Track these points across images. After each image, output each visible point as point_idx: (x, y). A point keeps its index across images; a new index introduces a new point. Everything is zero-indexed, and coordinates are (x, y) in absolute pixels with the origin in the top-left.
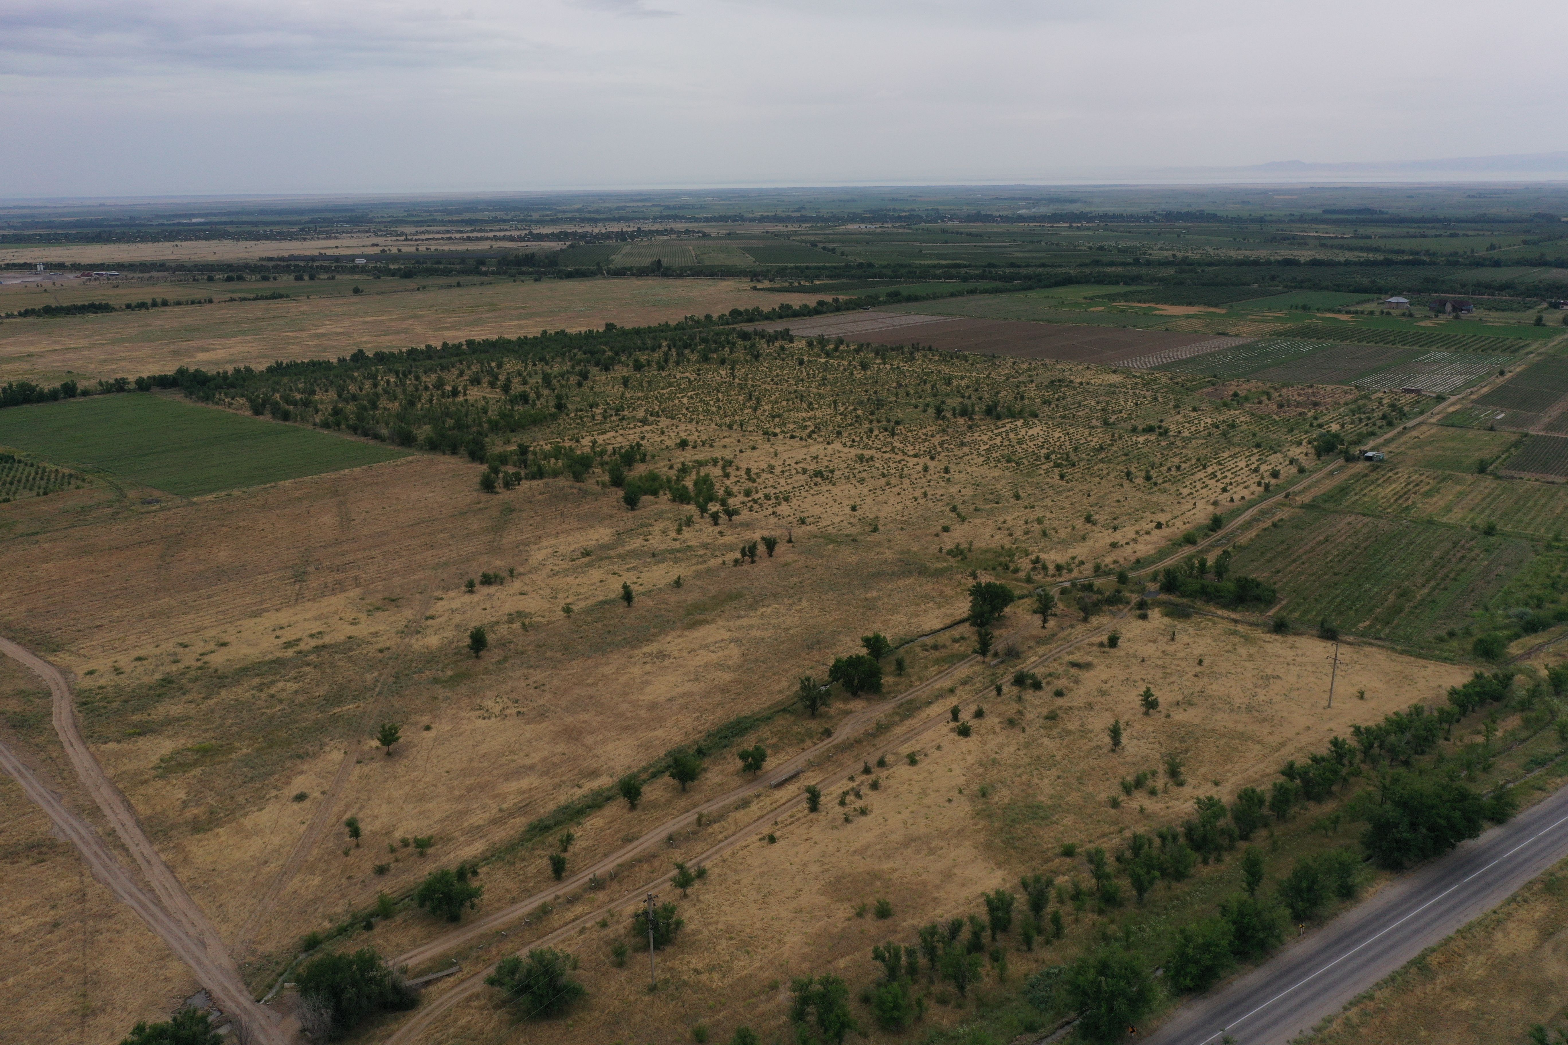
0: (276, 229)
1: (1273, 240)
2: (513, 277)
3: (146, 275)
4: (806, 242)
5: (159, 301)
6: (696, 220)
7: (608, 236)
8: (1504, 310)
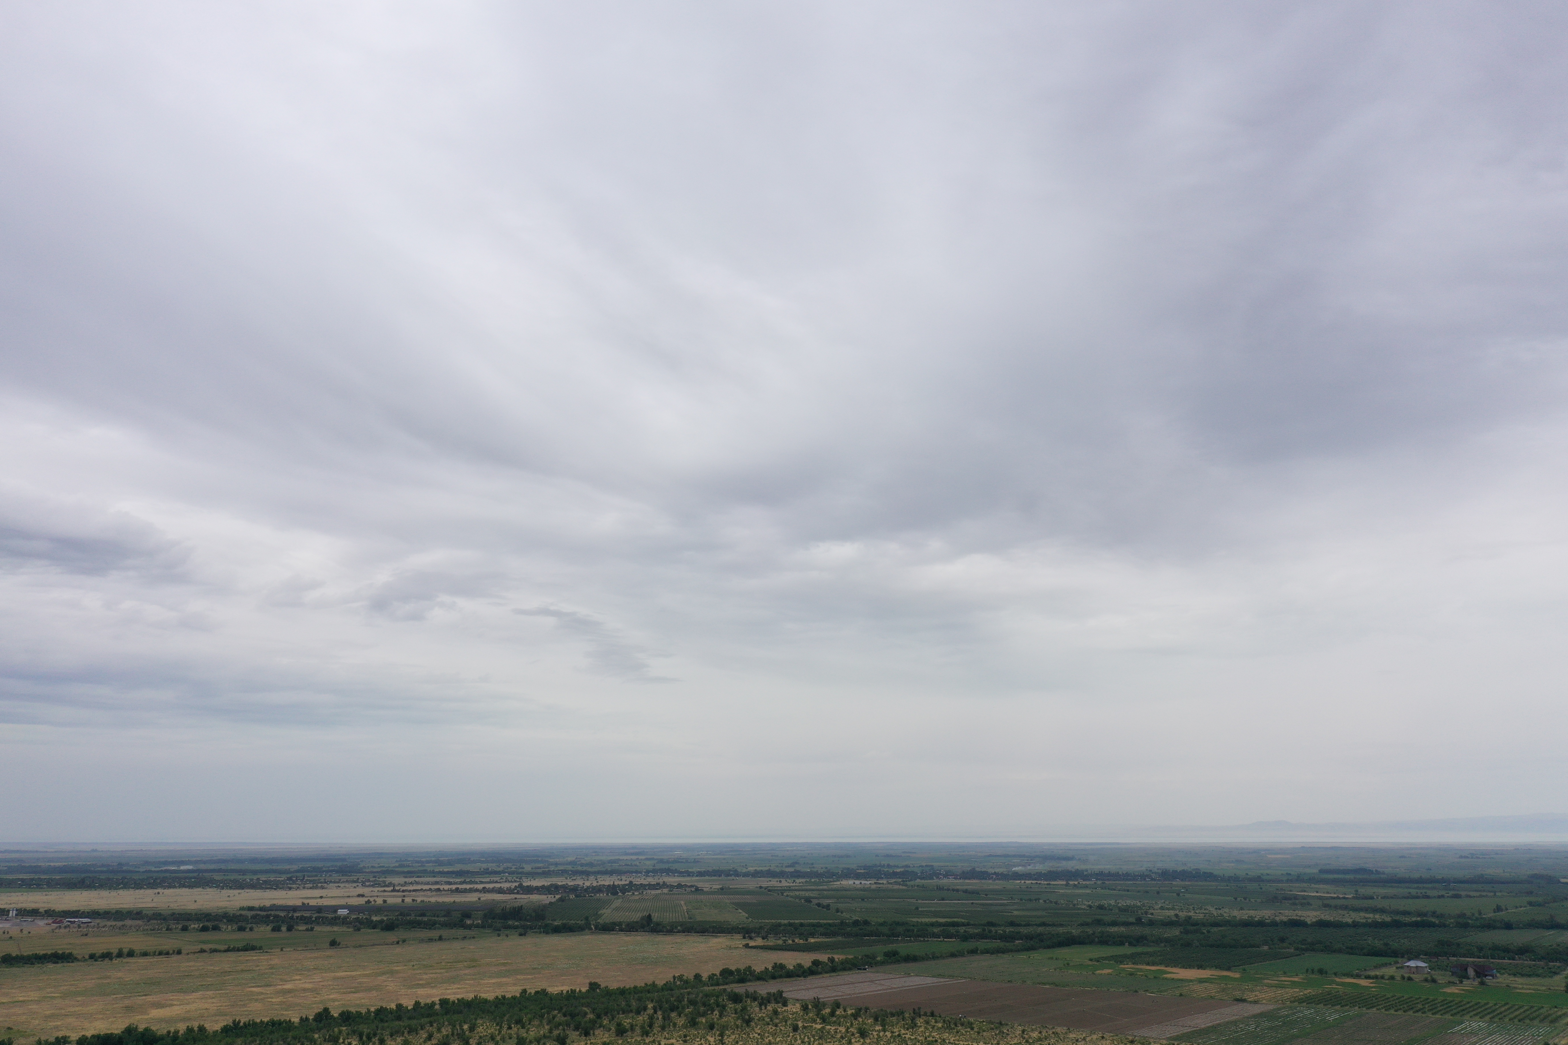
0: (263, 878)
1: (1274, 900)
2: (497, 930)
3: (120, 924)
4: (800, 898)
5: (125, 951)
6: (689, 874)
7: (599, 889)
8: (1529, 976)
